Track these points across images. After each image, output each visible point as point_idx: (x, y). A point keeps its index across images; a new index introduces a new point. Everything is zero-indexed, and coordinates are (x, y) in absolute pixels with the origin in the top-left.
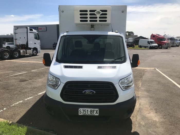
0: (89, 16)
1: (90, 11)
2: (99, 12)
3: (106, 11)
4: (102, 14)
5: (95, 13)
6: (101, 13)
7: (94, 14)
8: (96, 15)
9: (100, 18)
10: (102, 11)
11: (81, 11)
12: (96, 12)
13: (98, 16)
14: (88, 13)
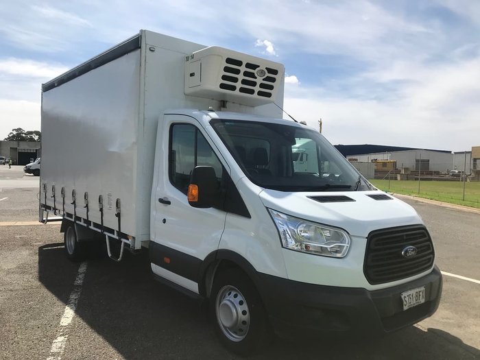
0: (241, 77)
1: (248, 65)
2: (262, 72)
3: (275, 72)
4: (267, 79)
5: (255, 72)
6: (267, 75)
7: (252, 75)
8: (256, 78)
9: (262, 86)
10: (270, 71)
11: (229, 61)
12: (258, 69)
13: (259, 80)
14: (243, 69)
